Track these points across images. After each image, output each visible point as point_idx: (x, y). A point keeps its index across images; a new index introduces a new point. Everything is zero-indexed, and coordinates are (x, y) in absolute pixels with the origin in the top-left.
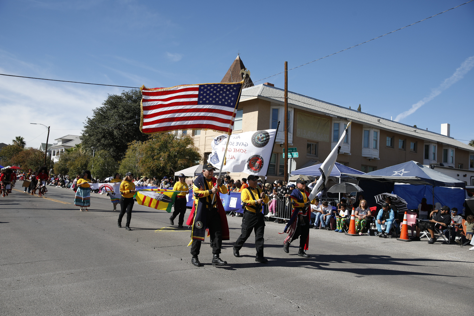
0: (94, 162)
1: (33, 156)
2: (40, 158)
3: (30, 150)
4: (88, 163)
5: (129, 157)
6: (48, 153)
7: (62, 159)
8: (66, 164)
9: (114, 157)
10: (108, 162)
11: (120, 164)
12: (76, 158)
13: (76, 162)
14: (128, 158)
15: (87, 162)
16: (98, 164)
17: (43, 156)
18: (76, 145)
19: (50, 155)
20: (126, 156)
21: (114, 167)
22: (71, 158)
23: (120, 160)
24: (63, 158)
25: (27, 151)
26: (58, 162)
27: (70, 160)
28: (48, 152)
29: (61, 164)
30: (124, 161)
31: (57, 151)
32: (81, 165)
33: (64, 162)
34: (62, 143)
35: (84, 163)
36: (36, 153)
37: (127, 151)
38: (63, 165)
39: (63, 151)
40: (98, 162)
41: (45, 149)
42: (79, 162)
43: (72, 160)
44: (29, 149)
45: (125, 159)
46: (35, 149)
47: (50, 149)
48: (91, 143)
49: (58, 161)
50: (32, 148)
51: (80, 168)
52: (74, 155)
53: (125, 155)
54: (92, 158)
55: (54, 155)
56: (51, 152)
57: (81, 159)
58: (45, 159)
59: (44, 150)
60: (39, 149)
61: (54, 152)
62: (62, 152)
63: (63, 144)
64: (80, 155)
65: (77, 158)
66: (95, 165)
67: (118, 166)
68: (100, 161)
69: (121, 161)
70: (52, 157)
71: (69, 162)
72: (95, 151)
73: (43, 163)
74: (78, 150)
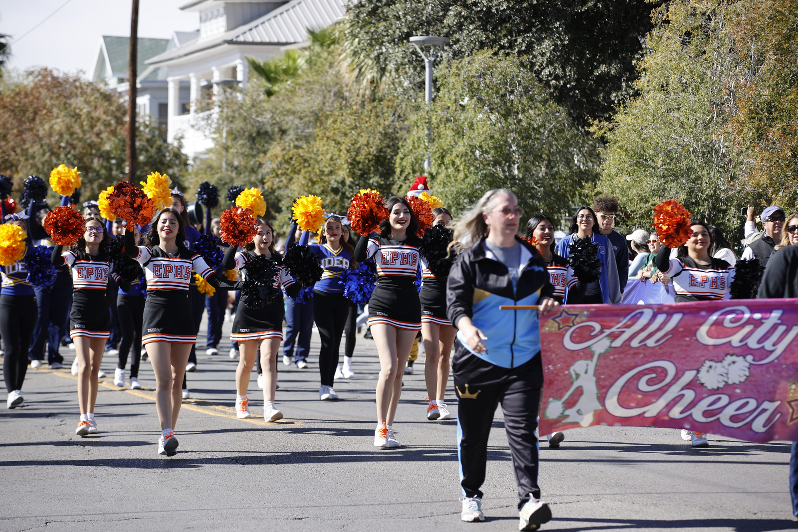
0: (431, 141)
1: (59, 124)
2: (98, 135)
3: (36, 87)
4: (396, 150)
5: (663, 88)
6: (143, 101)
7: (234, 135)
8: (260, 165)
9: (561, 96)
10: (526, 134)
11: (603, 141)
12: (318, 118)
13: (319, 145)
14: (660, 96)
15: (392, 141)
16: (461, 148)
17: (119, 121)
18: (311, 33)
19: (162, 109)
20: (639, 84)
21: (569, 162)
22: (290, 122)
23: (606, 111)
24: (238, 124)
25: (19, 92)
26: (209, 151)
27: (283, 132)
28: (144, 90)
29: (230, 165)
30: (629, 120)
31: (198, 80)
32: (354, 163)
33: (247, 150)
34: (231, 27)
35: (373, 150)
36: (78, 103)
37: (647, 42)
38: (238, 174)
39: (240, 77)
40: (459, 133)
41: (127, 75)
42: (339, 143)
43: (291, 135)
44: (29, 82)
45: (639, 102)
46: (66, 81)
47: (155, 71)
48: (405, 15)
49: (210, 144)
50: (45, 73)
51: (348, 181)
52: (305, 103)
53: (633, 74)
54: (417, 108)
55: (184, 109)
56: (166, 89)
57: (350, 120)
58: (128, 142)
59: (121, 81)
60: (89, 76)
61: (184, 89)
62: (230, 84)
63: (231, 35)
64: (339, 95)
65: (327, 117)
66: (443, 157)
67: (594, 156)
68: (471, 126)
69: (609, 119)
70: (176, 124)
71: (276, 149)
72: (435, 64)
73: (119, 166)
74: (331, 65)
